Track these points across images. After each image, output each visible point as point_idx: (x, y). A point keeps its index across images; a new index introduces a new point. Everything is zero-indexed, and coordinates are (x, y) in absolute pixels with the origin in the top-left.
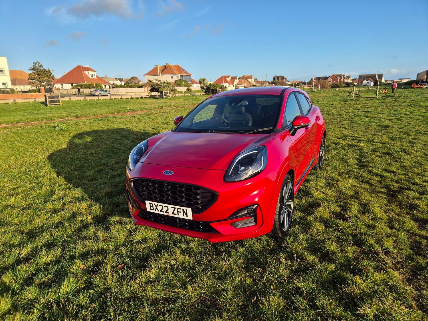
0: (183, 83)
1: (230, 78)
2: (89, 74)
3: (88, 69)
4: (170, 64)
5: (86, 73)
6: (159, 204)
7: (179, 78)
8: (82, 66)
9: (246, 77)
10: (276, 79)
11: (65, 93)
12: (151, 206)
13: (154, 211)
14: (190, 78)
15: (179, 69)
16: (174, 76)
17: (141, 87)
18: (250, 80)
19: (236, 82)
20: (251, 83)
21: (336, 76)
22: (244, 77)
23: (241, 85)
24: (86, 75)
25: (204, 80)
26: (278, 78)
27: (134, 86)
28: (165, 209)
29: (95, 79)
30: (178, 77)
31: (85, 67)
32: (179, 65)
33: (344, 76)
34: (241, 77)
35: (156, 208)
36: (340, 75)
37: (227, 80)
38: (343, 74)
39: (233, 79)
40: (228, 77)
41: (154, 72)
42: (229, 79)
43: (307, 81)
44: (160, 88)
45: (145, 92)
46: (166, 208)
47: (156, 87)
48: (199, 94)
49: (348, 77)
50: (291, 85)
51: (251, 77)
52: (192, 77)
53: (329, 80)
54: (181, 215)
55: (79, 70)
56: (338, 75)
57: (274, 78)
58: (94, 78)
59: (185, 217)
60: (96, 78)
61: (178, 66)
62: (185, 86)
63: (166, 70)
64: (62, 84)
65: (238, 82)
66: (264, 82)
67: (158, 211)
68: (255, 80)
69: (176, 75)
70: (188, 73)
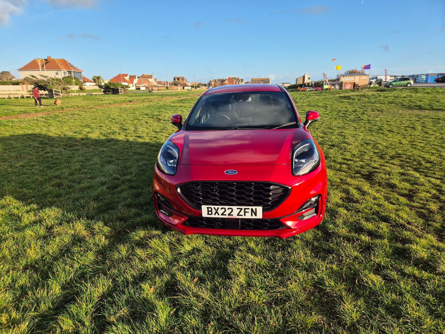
0: (74, 80)
1: (128, 77)
4: (52, 58)
6: (220, 207)
7: (67, 75)
9: (146, 76)
10: (176, 80)
12: (208, 211)
13: (213, 216)
14: (81, 75)
15: (66, 64)
16: (59, 72)
17: (17, 84)
18: (150, 80)
19: (136, 81)
20: (152, 83)
21: (231, 78)
22: (143, 76)
23: (141, 85)
25: (98, 78)
26: (178, 79)
27: (6, 82)
28: (228, 212)
30: (65, 73)
32: (65, 59)
33: (238, 79)
34: (140, 76)
35: (217, 212)
36: (235, 78)
37: (125, 79)
38: (237, 77)
39: (132, 78)
40: (126, 75)
41: (32, 66)
42: (127, 78)
43: (206, 83)
44: (47, 85)
45: (23, 90)
46: (230, 210)
47: (42, 84)
48: (97, 93)
49: (242, 80)
51: (151, 77)
52: (83, 74)
53: (226, 82)
54: (248, 216)
56: (233, 78)
57: (174, 79)
59: (254, 217)
61: (63, 59)
62: (76, 84)
63: (48, 63)
65: (137, 82)
66: (165, 82)
67: (219, 215)
68: (155, 80)
69: (62, 72)
70: (78, 69)
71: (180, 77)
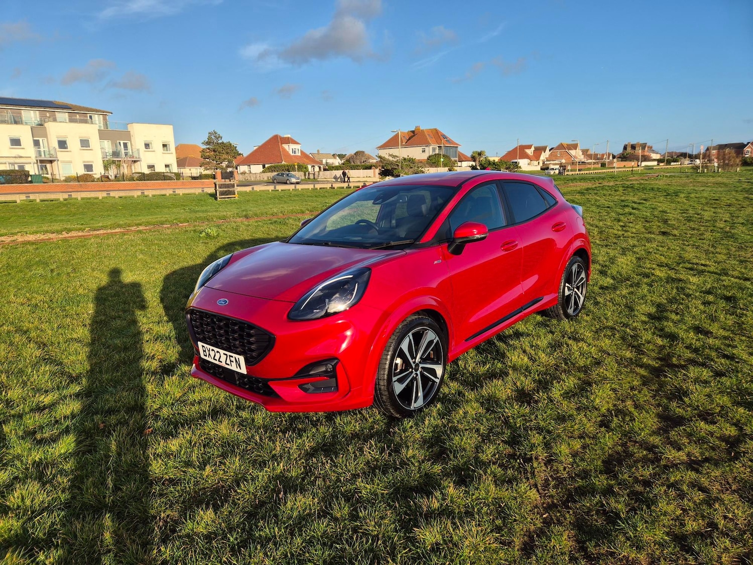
0: (442, 160)
1: (533, 149)
2: (289, 148)
3: (288, 141)
4: (421, 128)
5: (286, 146)
7: (437, 152)
8: (280, 136)
9: (565, 146)
10: (629, 149)
11: (253, 179)
14: (456, 152)
15: (437, 135)
16: (427, 149)
17: (369, 168)
18: (573, 152)
19: (544, 156)
20: (575, 157)
22: (561, 147)
23: (554, 162)
24: (284, 150)
25: (480, 154)
26: (633, 147)
27: (358, 166)
29: (298, 156)
30: (434, 149)
31: (284, 138)
32: (438, 128)
34: (555, 146)
37: (526, 153)
39: (539, 150)
40: (529, 147)
41: (392, 143)
42: (530, 152)
44: (395, 169)
45: (374, 176)
50: (659, 161)
51: (575, 147)
52: (460, 149)
53: (747, 149)
54: (234, 367)
55: (276, 142)
57: (625, 148)
58: (297, 154)
60: (300, 154)
61: (436, 130)
62: (445, 165)
63: (414, 138)
64: (250, 166)
65: (548, 156)
66: (603, 155)
68: (585, 152)
69: (431, 147)
70: (453, 143)
71: (638, 144)
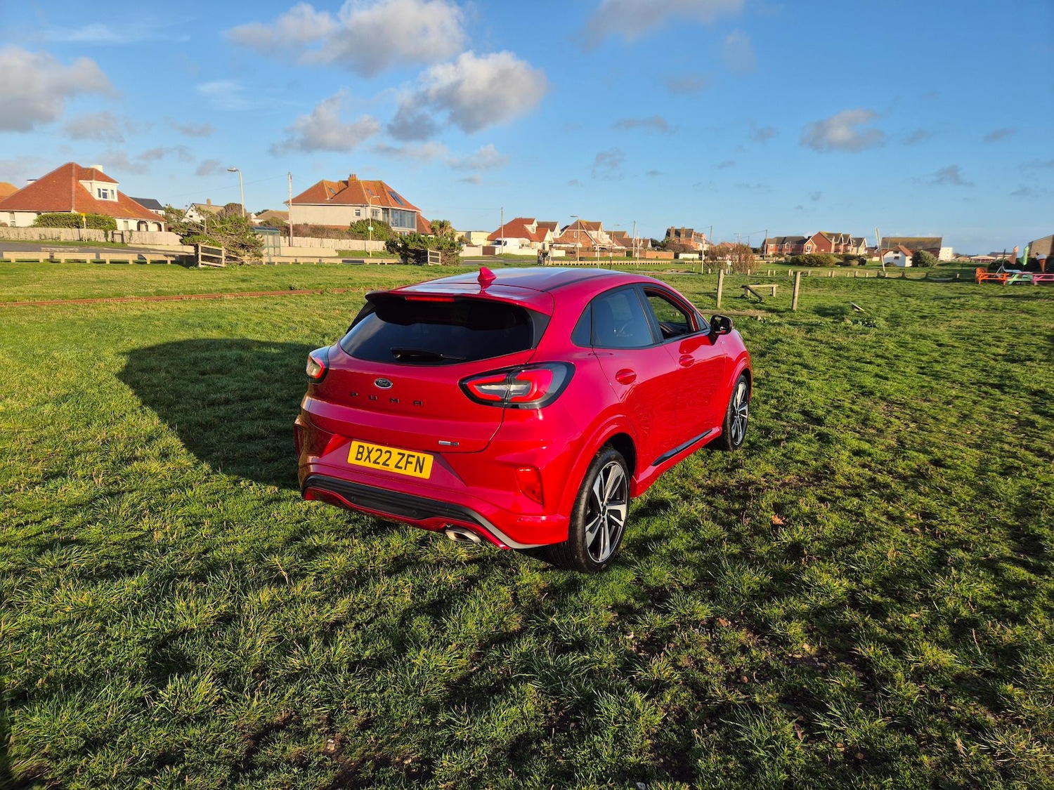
1: (535, 225)
2: (93, 188)
3: (91, 174)
5: (86, 184)
7: (380, 216)
8: (77, 166)
9: (584, 225)
10: (673, 235)
11: (13, 237)
14: (412, 219)
15: (382, 191)
16: (362, 210)
18: (594, 234)
19: (553, 237)
20: (597, 241)
21: (826, 236)
22: (580, 225)
24: (83, 190)
25: (442, 225)
26: (678, 233)
29: (111, 202)
30: (374, 212)
31: (84, 169)
32: (384, 181)
33: (846, 237)
34: (569, 224)
36: (837, 236)
37: (523, 229)
38: (843, 232)
39: (545, 227)
40: (530, 221)
41: (315, 194)
42: (531, 228)
43: (758, 246)
49: (859, 242)
51: (596, 226)
53: (807, 245)
55: (69, 174)
56: (830, 235)
57: (668, 234)
58: (110, 198)
60: (116, 200)
64: (13, 212)
65: (557, 236)
68: (612, 234)
69: (369, 209)
70: (408, 205)
71: (683, 229)
